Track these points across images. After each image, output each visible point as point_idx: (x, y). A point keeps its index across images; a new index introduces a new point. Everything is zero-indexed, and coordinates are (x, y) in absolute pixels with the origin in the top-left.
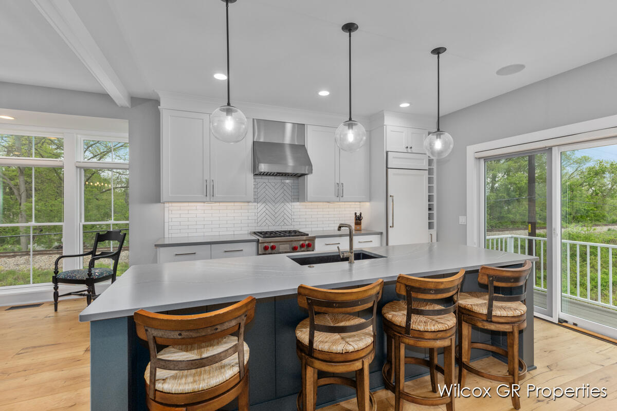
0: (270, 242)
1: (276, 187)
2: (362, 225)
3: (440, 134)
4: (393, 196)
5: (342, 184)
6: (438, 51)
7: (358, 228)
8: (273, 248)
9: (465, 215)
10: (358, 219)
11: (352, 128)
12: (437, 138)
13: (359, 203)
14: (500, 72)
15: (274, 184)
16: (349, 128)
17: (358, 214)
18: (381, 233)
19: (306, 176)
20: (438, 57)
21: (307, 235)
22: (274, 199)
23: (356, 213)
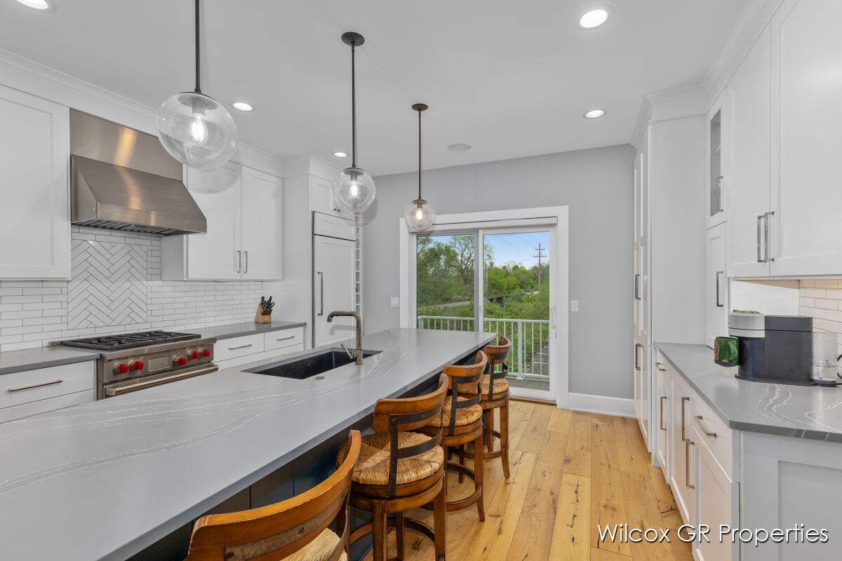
0: (126, 358)
1: (113, 251)
2: (272, 314)
3: (421, 204)
4: (322, 274)
5: (246, 252)
6: (420, 107)
7: (266, 319)
8: (138, 366)
9: (398, 295)
10: (267, 307)
11: (356, 179)
12: (418, 207)
13: (261, 283)
14: (451, 147)
15: (107, 246)
16: (352, 179)
17: (267, 299)
18: (304, 325)
19: (185, 236)
20: (420, 113)
21: (199, 336)
22: (107, 274)
23: (263, 298)
